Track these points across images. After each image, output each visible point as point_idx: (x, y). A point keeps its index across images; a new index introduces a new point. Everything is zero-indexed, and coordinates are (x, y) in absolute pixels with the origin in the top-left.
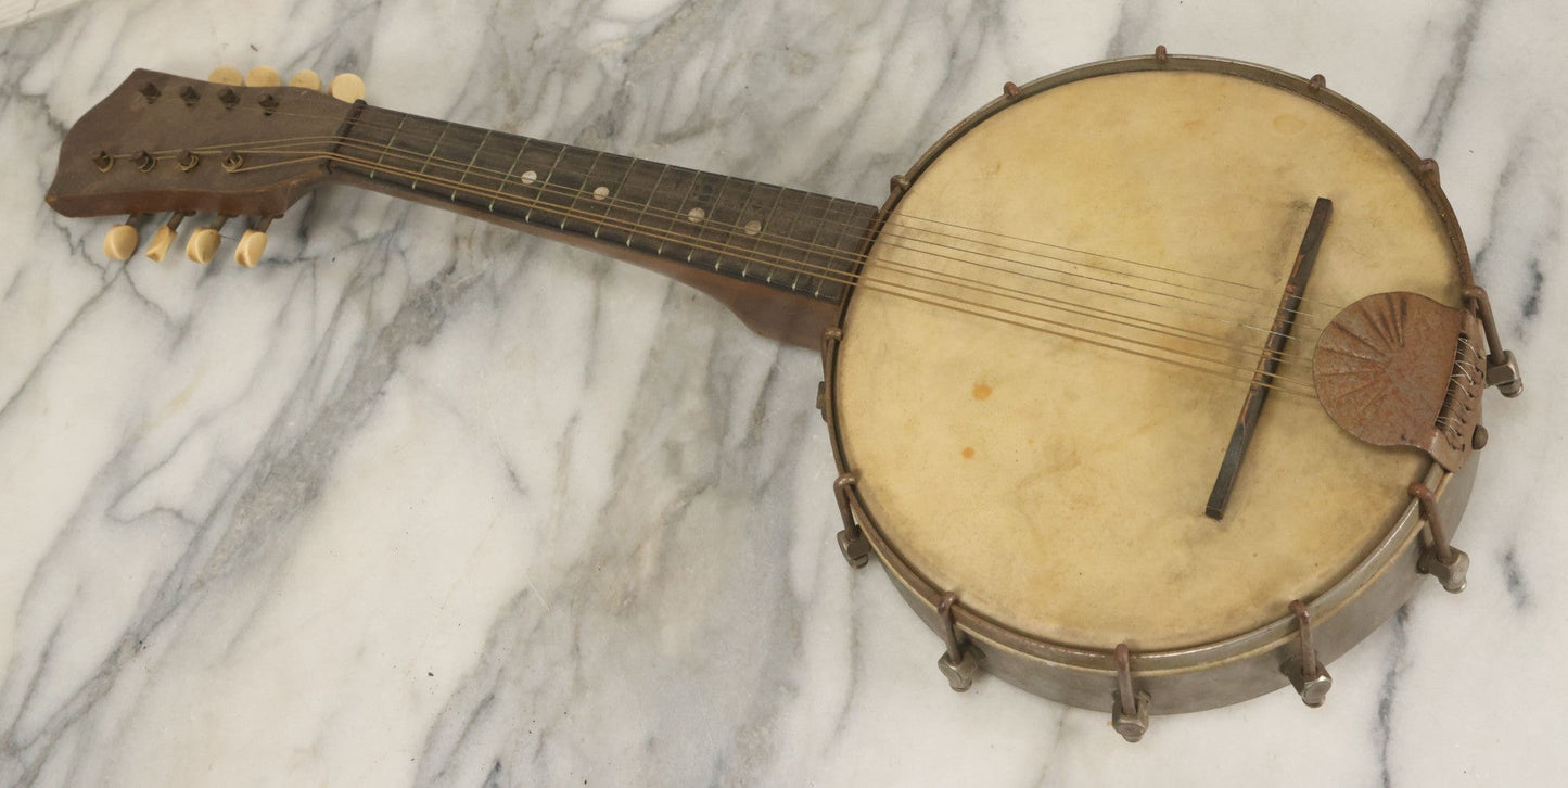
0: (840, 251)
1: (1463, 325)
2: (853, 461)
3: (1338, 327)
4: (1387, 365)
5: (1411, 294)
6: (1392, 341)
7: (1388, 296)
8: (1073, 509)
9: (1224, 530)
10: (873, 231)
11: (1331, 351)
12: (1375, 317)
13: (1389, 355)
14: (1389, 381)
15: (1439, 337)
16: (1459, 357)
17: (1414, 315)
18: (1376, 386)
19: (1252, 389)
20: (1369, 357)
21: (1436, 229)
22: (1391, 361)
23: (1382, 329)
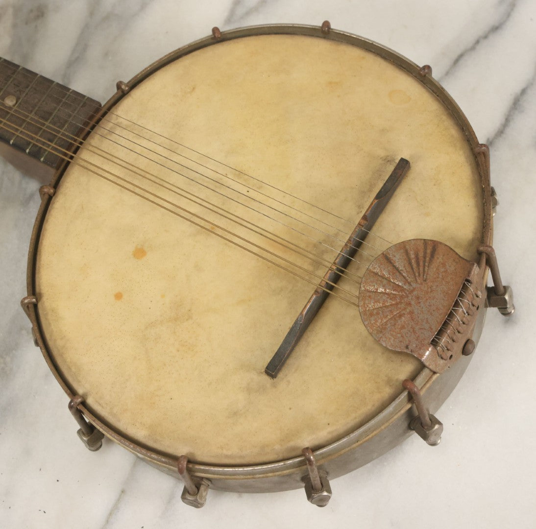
0: (65, 133)
1: (469, 272)
2: (39, 286)
3: (386, 258)
4: (411, 292)
5: (441, 243)
6: (419, 275)
7: (425, 242)
8: (178, 351)
9: (274, 386)
10: (92, 123)
11: (376, 274)
12: (413, 256)
13: (414, 285)
14: (410, 304)
15: (451, 278)
16: (461, 295)
17: (439, 258)
18: (399, 306)
19: (316, 291)
20: (400, 284)
21: (476, 196)
22: (414, 289)
23: (415, 266)
